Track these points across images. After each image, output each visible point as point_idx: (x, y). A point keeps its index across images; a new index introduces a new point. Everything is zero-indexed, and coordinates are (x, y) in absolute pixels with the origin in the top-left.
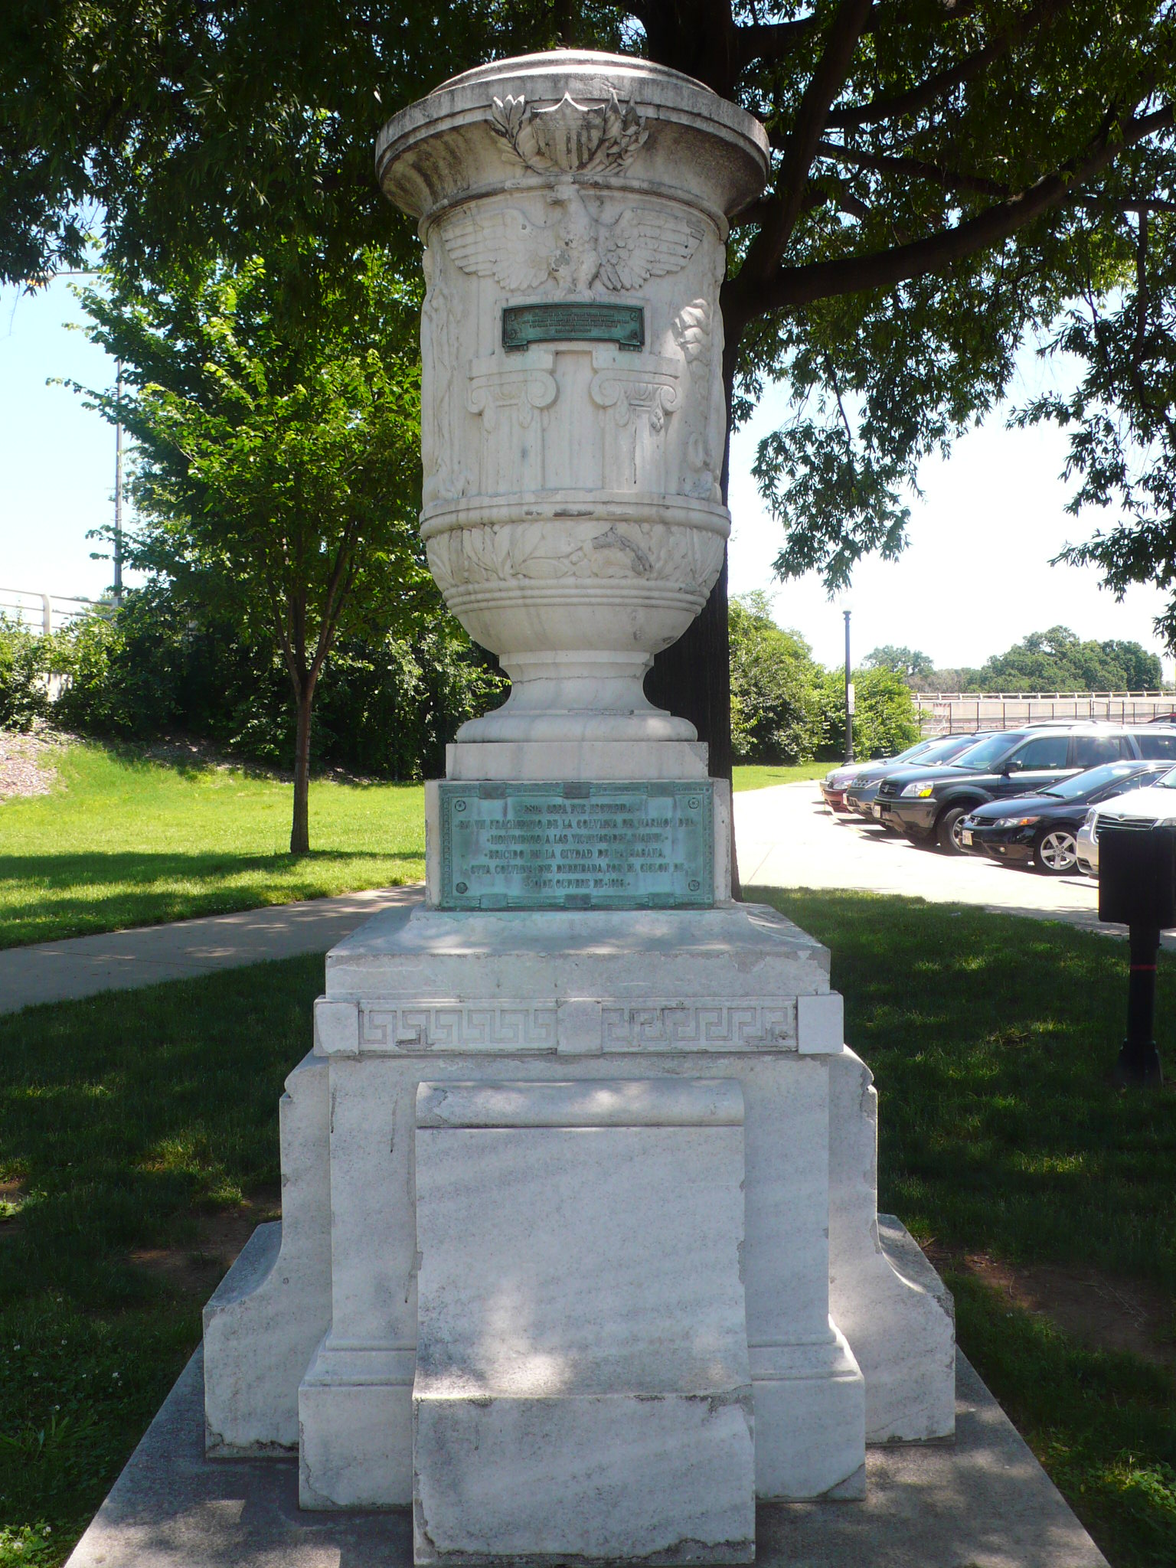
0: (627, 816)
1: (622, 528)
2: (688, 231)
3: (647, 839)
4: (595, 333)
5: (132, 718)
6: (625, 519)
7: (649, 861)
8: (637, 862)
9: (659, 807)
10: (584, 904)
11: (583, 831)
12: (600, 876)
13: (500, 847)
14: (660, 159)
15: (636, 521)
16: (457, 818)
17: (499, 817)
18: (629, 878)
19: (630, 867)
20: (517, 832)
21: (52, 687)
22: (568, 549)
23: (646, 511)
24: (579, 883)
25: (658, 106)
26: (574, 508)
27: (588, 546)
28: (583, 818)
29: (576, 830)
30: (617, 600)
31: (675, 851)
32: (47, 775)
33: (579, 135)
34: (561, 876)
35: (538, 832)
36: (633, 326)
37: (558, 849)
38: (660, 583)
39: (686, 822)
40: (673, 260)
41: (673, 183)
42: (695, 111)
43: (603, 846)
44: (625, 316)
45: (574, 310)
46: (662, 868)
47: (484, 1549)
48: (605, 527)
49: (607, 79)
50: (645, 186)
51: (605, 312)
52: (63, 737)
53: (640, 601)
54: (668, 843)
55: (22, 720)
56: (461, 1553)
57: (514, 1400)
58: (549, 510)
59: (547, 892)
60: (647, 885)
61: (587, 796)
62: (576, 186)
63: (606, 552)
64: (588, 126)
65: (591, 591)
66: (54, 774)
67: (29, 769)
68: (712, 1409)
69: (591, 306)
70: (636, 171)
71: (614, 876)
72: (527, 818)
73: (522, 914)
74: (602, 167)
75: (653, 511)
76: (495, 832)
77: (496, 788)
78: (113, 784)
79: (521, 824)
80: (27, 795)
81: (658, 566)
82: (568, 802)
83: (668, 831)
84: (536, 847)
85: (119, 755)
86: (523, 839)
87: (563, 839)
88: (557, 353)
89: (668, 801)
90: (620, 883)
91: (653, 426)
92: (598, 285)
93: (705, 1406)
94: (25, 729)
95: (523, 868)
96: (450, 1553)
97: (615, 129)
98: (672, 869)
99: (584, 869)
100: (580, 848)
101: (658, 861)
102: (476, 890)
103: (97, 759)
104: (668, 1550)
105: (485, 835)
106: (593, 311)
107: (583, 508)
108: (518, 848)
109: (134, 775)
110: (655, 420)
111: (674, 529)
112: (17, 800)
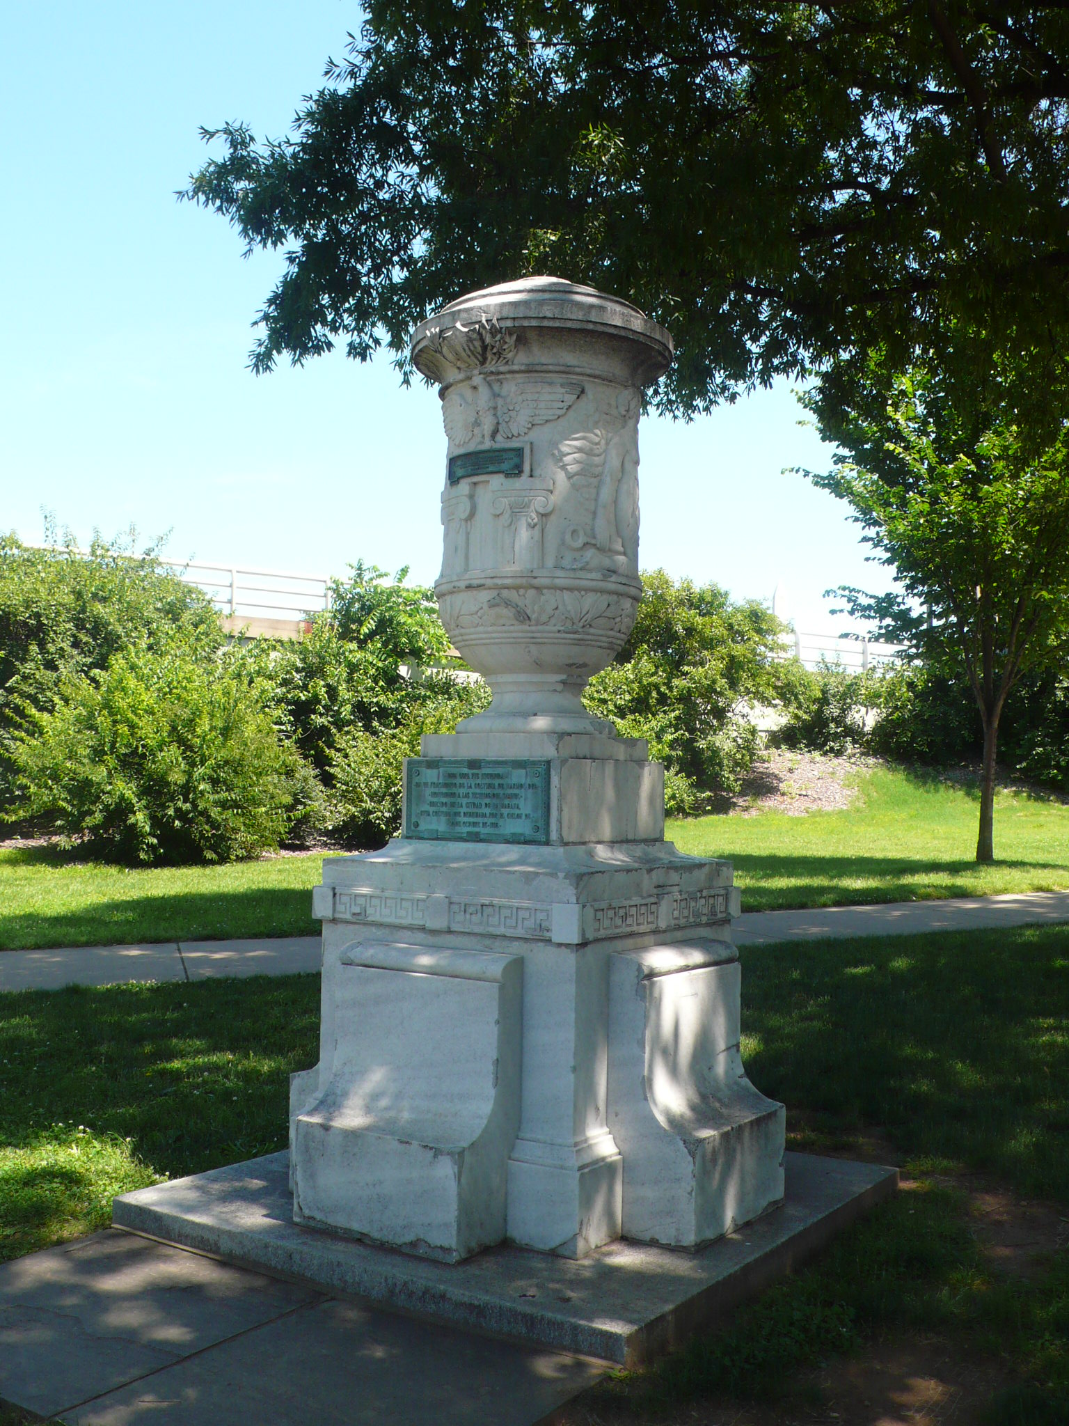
0: (500, 781)
1: (505, 593)
2: (563, 390)
3: (510, 797)
4: (491, 468)
5: (930, 745)
6: (507, 588)
7: (512, 811)
8: (505, 812)
9: (518, 776)
10: (475, 838)
11: (478, 791)
12: (485, 820)
13: (435, 800)
14: (535, 349)
15: (514, 588)
16: (416, 780)
17: (435, 780)
18: (501, 822)
19: (502, 815)
20: (444, 790)
21: (868, 718)
22: (474, 609)
23: (519, 581)
24: (475, 824)
25: (514, 319)
26: (475, 582)
27: (485, 606)
28: (478, 781)
29: (474, 790)
30: (512, 640)
31: (526, 805)
32: (849, 793)
33: (468, 346)
34: (466, 819)
35: (454, 790)
36: (516, 460)
37: (465, 801)
38: (540, 628)
39: (532, 786)
40: (550, 412)
41: (551, 361)
42: (541, 315)
43: (488, 801)
44: (511, 455)
45: (481, 456)
46: (519, 816)
47: (324, 1219)
48: (494, 593)
49: (480, 308)
50: (523, 368)
51: (497, 454)
52: (871, 761)
53: (528, 640)
54: (522, 799)
55: (837, 747)
56: (313, 1218)
57: (341, 1129)
58: (462, 584)
59: (458, 829)
60: (511, 827)
61: (480, 768)
62: (482, 376)
63: (497, 609)
64: (470, 340)
65: (494, 635)
66: (856, 792)
67: (835, 787)
68: (435, 1156)
69: (488, 451)
70: (521, 359)
71: (493, 820)
72: (450, 781)
73: (443, 842)
74: (494, 362)
75: (524, 580)
76: (433, 790)
77: (433, 762)
78: (905, 802)
79: (446, 785)
80: (829, 809)
81: (533, 617)
82: (471, 772)
83: (522, 792)
84: (453, 800)
85: (916, 777)
86: (446, 795)
87: (467, 796)
88: (475, 484)
89: (523, 772)
90: (495, 825)
91: (529, 525)
92: (499, 438)
93: (431, 1153)
94: (839, 753)
95: (448, 814)
96: (310, 1218)
97: (488, 339)
98: (524, 817)
99: (477, 815)
100: (477, 801)
101: (517, 812)
102: (422, 827)
103: (895, 780)
104: (411, 1243)
105: (428, 791)
106: (491, 454)
107: (482, 582)
108: (444, 800)
109: (926, 795)
110: (530, 520)
111: (545, 591)
112: (820, 813)
